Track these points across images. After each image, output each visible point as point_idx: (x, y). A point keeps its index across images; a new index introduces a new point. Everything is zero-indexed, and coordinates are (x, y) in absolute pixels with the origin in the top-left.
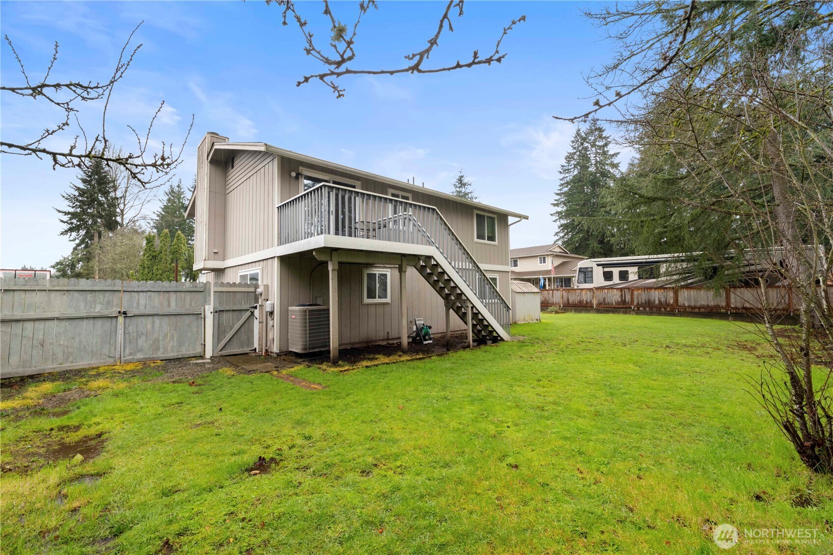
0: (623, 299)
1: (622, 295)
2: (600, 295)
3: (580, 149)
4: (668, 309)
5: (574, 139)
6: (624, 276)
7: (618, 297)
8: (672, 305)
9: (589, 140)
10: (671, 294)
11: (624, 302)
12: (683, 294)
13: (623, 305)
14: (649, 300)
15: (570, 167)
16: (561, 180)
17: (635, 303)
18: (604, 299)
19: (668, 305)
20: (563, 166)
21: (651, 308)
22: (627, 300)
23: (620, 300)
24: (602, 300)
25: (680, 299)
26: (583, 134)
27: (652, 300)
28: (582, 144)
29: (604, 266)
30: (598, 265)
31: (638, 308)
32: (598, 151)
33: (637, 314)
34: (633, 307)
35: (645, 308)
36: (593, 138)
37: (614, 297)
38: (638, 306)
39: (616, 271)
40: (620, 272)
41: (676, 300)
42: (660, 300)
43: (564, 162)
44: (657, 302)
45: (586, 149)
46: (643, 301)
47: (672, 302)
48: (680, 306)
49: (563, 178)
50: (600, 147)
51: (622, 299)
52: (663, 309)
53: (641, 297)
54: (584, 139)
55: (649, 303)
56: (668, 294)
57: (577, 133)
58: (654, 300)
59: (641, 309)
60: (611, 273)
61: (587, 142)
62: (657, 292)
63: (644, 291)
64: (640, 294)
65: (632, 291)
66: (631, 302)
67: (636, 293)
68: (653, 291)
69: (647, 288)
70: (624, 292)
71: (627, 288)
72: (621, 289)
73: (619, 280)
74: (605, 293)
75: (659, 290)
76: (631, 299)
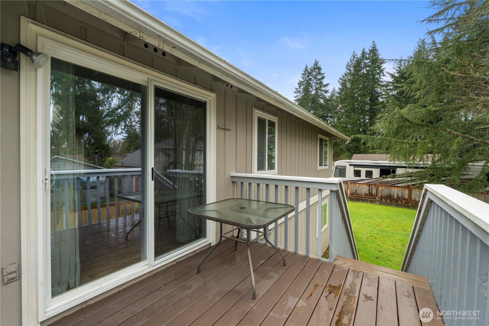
0: (371, 192)
1: (369, 189)
2: (353, 188)
3: (307, 79)
4: (404, 202)
5: (303, 73)
6: (369, 174)
7: (366, 190)
8: (407, 200)
9: (313, 74)
10: (407, 192)
11: (371, 194)
12: (415, 192)
13: (370, 196)
14: (390, 195)
15: (301, 90)
16: (295, 97)
17: (380, 195)
18: (356, 191)
19: (404, 199)
20: (296, 89)
21: (391, 201)
22: (373, 193)
23: (368, 192)
24: (354, 191)
25: (413, 196)
26: (309, 70)
27: (392, 195)
28: (308, 76)
29: (355, 166)
30: (350, 165)
31: (381, 200)
32: (318, 82)
33: (381, 204)
34: (377, 198)
35: (386, 200)
36: (315, 73)
37: (364, 190)
38: (381, 198)
39: (363, 171)
40: (366, 172)
41: (410, 196)
42: (398, 195)
43: (297, 86)
44: (396, 196)
45: (310, 79)
46: (386, 195)
47: (407, 197)
48: (413, 201)
49: (297, 96)
50: (319, 79)
51: (369, 192)
52: (400, 202)
53: (384, 191)
54: (310, 73)
55: (389, 197)
56: (404, 191)
57: (306, 69)
58: (394, 195)
59: (383, 200)
60: (360, 171)
61: (311, 76)
62: (396, 189)
63: (387, 187)
64: (383, 190)
65: (378, 187)
66: (376, 194)
67: (380, 188)
68: (393, 188)
69: (389, 186)
70: (372, 187)
71: (374, 185)
72: (369, 184)
73: (366, 177)
74: (357, 186)
75: (398, 188)
76: (376, 193)
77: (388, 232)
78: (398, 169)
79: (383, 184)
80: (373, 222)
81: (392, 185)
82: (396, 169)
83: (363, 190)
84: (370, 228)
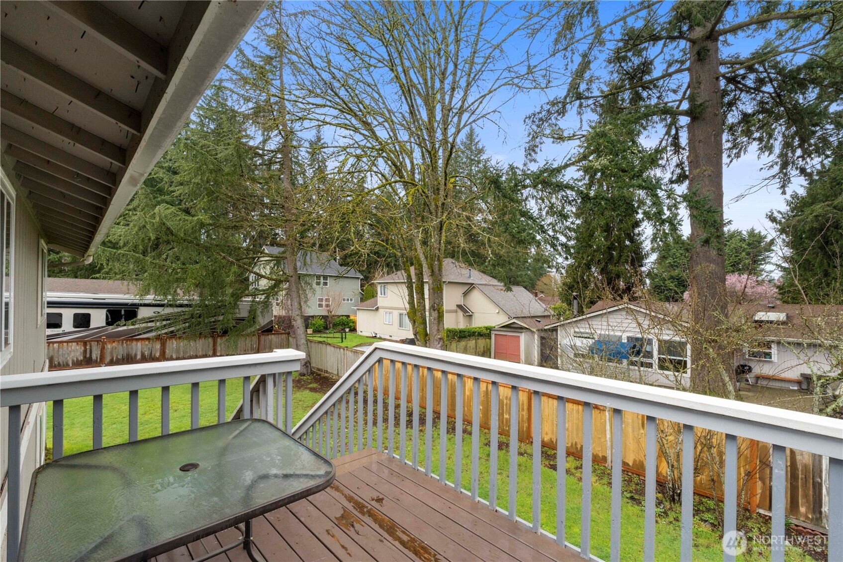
0: (88, 356)
1: (85, 351)
6: (82, 321)
7: (78, 354)
8: (158, 359)
10: (158, 346)
11: (88, 360)
12: (171, 345)
13: (87, 364)
14: (128, 355)
17: (108, 359)
19: (153, 360)
22: (94, 357)
23: (81, 358)
25: (167, 351)
27: (133, 355)
37: (72, 354)
39: (68, 315)
40: (76, 315)
41: (163, 352)
46: (119, 357)
47: (158, 355)
51: (85, 357)
55: (128, 359)
56: (154, 345)
58: (136, 355)
60: (59, 316)
62: (139, 344)
63: (123, 343)
64: (116, 348)
65: (104, 343)
66: (100, 359)
67: (109, 346)
68: (134, 343)
69: (127, 340)
70: (91, 347)
71: (95, 341)
72: (83, 342)
73: (75, 327)
74: (54, 349)
75: (143, 342)
76: (101, 356)
77: (151, 423)
78: (141, 308)
79: (113, 337)
80: (114, 413)
81: (131, 337)
82: (138, 308)
83: (68, 355)
84: (114, 426)
